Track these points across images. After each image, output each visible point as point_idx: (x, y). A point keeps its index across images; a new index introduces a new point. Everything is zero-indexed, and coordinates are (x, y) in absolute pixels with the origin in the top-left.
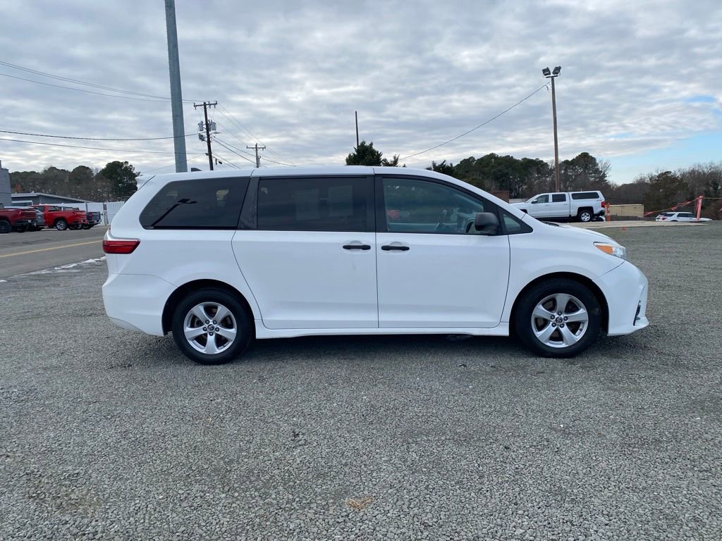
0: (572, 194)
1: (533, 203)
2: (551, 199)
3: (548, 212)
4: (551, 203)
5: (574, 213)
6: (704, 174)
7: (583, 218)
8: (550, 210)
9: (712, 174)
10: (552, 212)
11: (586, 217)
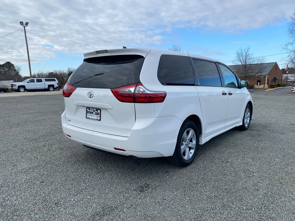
0: (45, 79)
1: (27, 82)
2: (35, 81)
3: (35, 87)
4: (36, 83)
5: (47, 87)
6: (57, 74)
7: (50, 90)
8: (36, 86)
9: (61, 74)
10: (37, 87)
11: (51, 89)
